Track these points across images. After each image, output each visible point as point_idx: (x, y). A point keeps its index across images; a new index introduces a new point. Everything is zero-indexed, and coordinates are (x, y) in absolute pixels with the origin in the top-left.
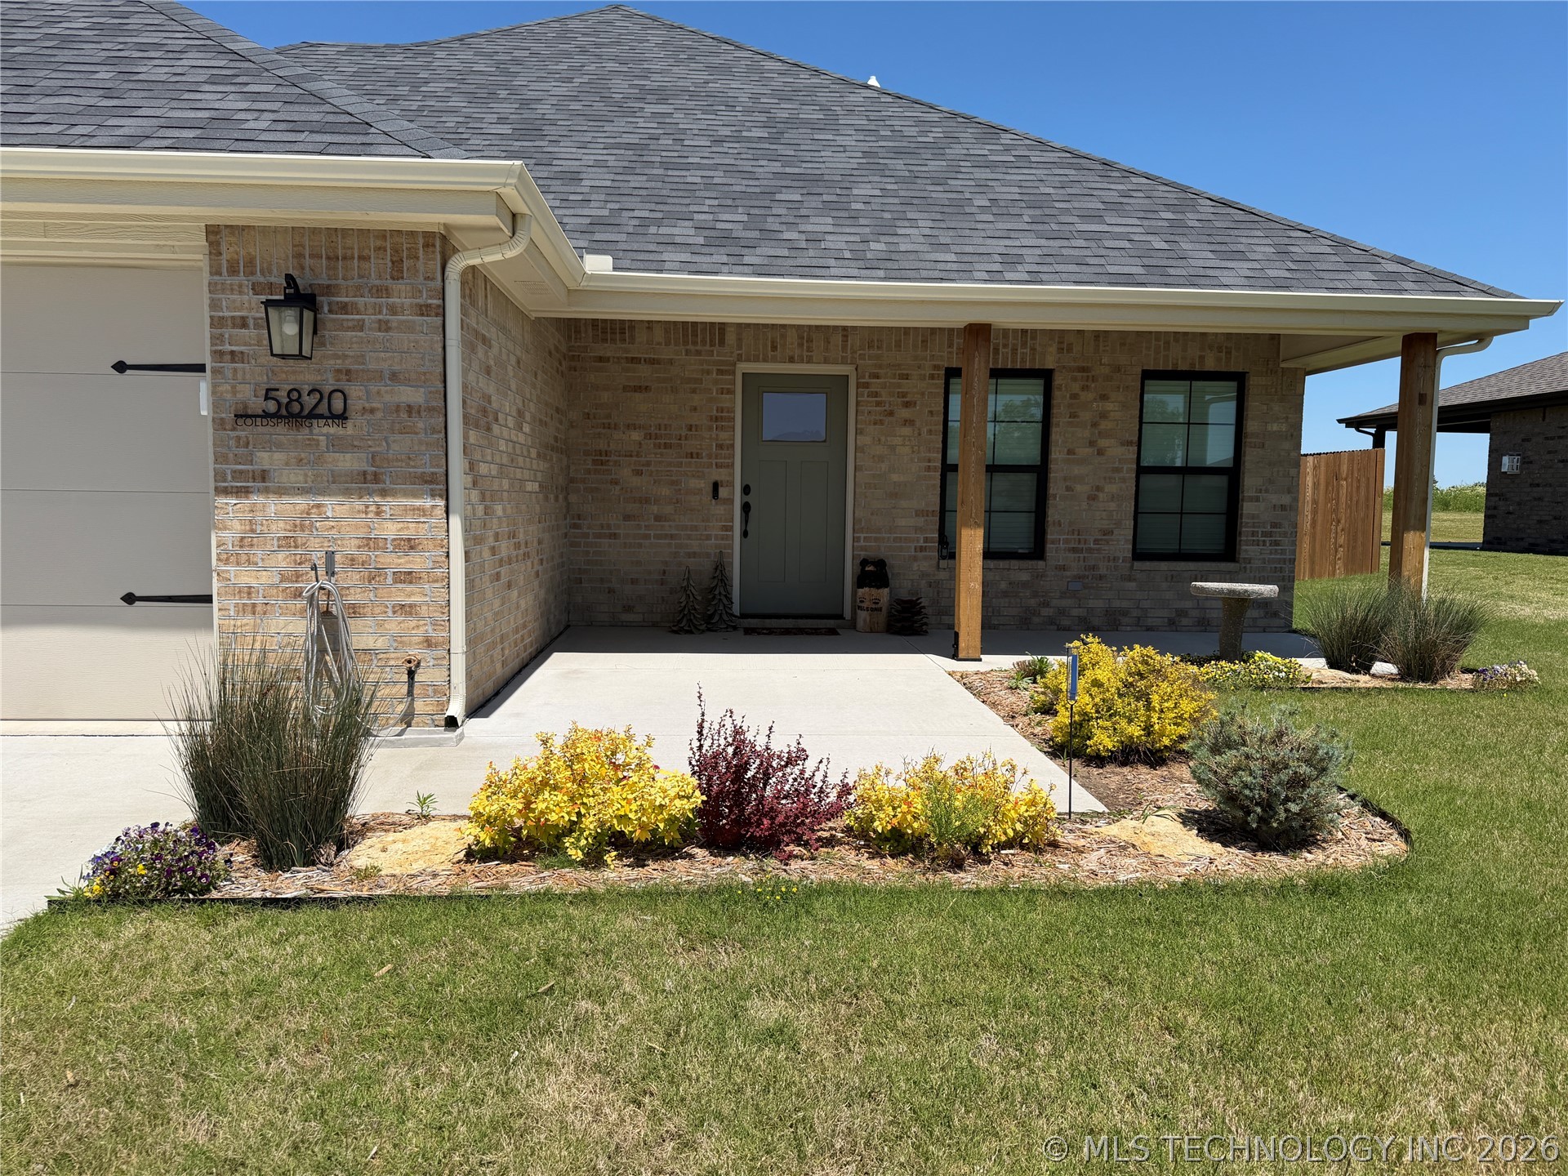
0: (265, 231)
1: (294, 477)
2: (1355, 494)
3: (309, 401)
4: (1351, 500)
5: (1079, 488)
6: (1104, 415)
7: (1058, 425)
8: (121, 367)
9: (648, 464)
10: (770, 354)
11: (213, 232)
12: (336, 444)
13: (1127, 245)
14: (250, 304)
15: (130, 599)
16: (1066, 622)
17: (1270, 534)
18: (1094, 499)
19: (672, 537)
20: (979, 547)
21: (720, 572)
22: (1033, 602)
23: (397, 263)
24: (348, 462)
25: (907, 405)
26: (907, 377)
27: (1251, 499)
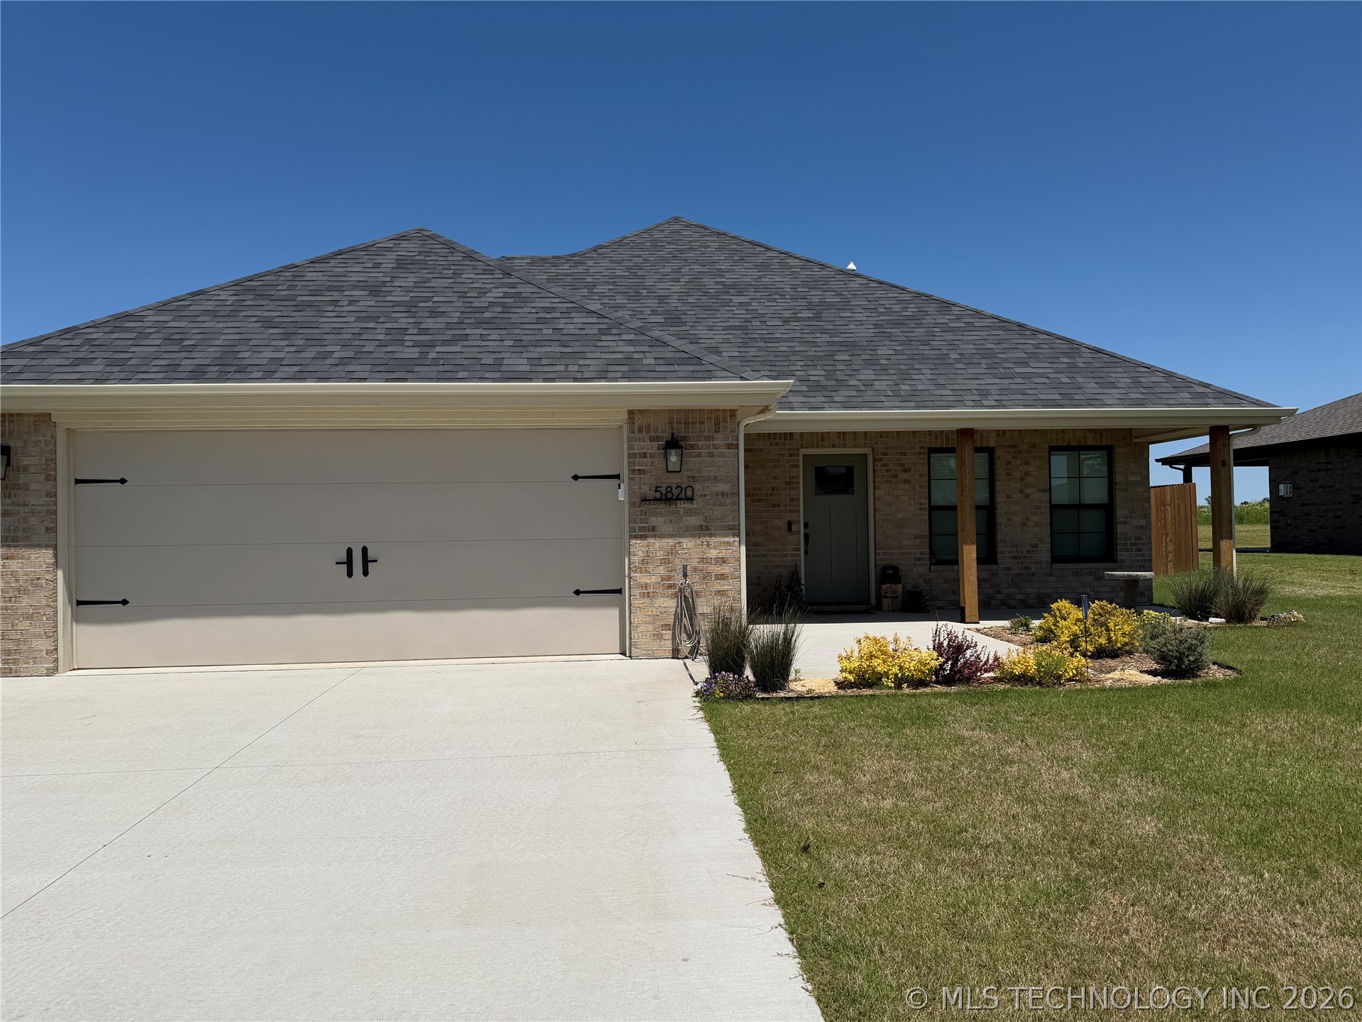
0: (655, 412)
1: (668, 529)
2: (1177, 516)
3: (676, 492)
4: (1175, 519)
5: (1015, 519)
6: (1027, 474)
7: (999, 480)
8: (576, 478)
11: (631, 413)
12: (689, 513)
13: (1045, 380)
14: (653, 447)
15: (577, 592)
16: (1012, 603)
17: (1135, 544)
18: (1025, 526)
20: (974, 555)
21: (795, 575)
22: (991, 591)
23: (717, 424)
25: (905, 471)
26: (904, 454)
27: (1122, 523)
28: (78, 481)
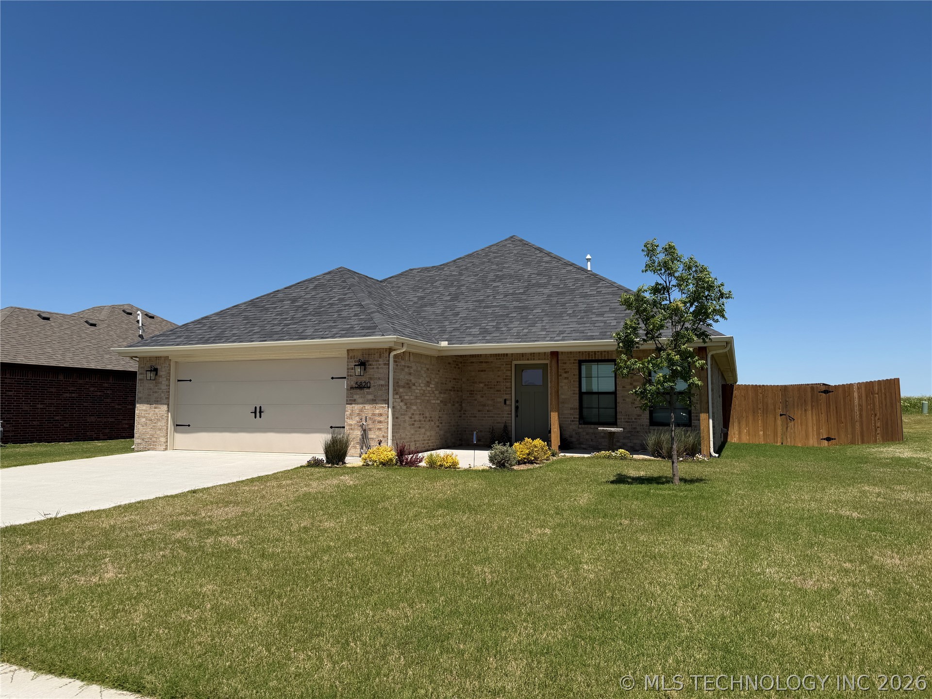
0: (357, 350)
1: (360, 400)
2: (884, 401)
3: (364, 384)
5: (627, 400)
7: (618, 378)
8: (332, 378)
9: (485, 394)
10: (521, 358)
11: (348, 350)
12: (368, 393)
14: (353, 365)
15: (332, 427)
18: (633, 404)
19: (492, 417)
20: (557, 419)
21: (505, 429)
23: (380, 355)
24: (370, 397)
25: (566, 372)
26: (565, 363)
28: (178, 381)
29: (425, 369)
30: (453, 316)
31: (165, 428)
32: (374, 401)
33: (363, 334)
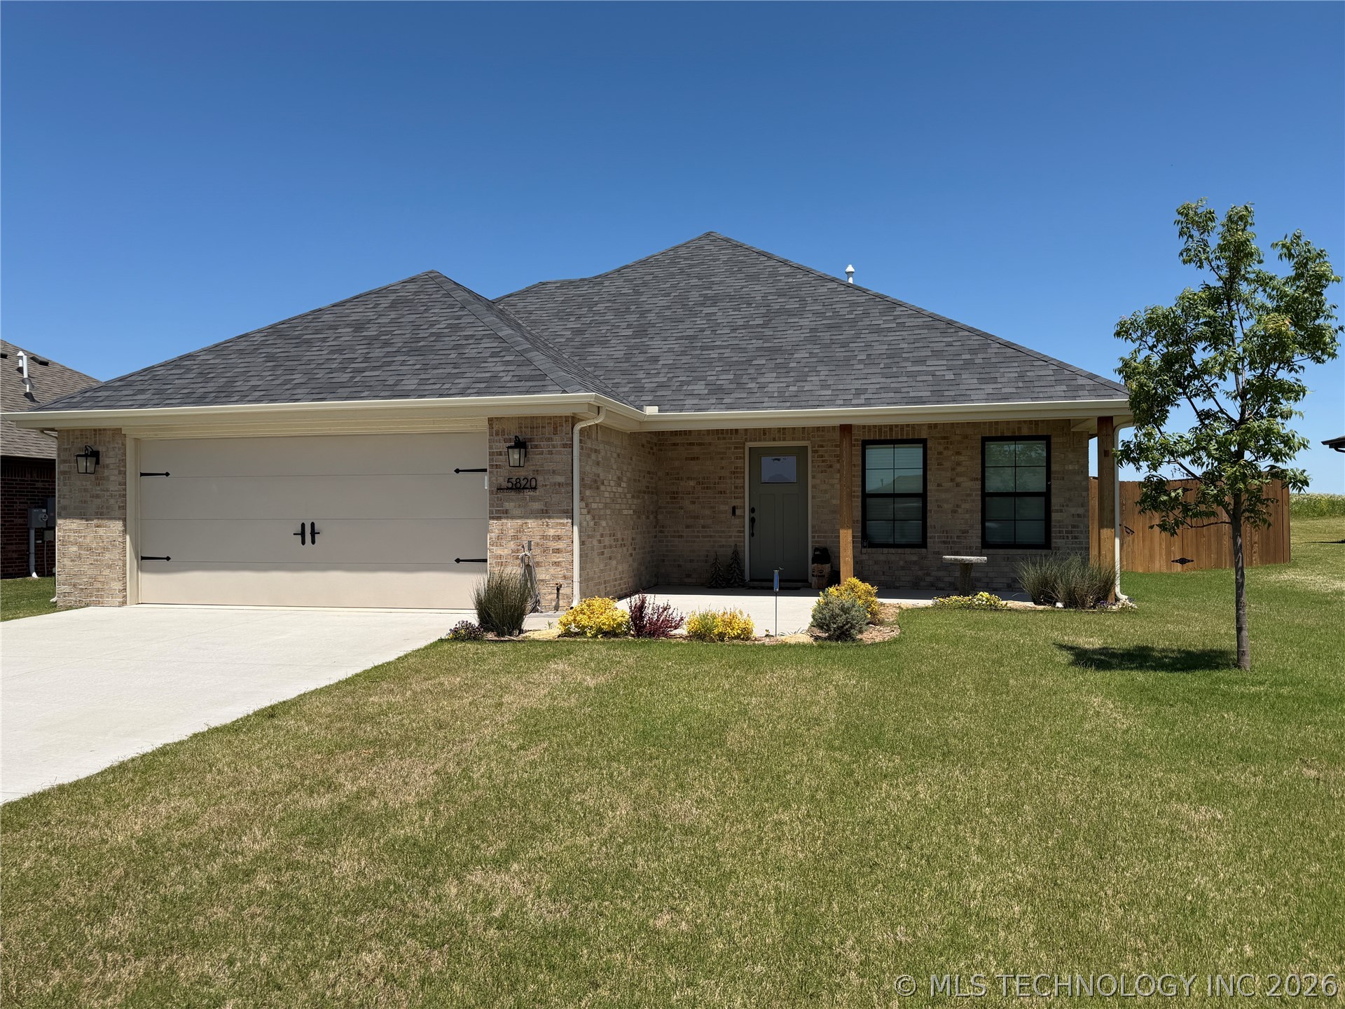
0: (508, 419)
1: (517, 512)
3: (523, 483)
5: (945, 506)
6: (959, 464)
7: (930, 470)
8: (457, 471)
9: (698, 498)
10: (763, 437)
11: (490, 420)
12: (533, 499)
14: (502, 446)
15: (458, 561)
16: (942, 585)
17: (1071, 532)
18: (955, 512)
19: (711, 536)
20: (850, 539)
21: (736, 557)
22: (920, 573)
24: (537, 506)
27: (1057, 511)
28: (142, 475)
29: (615, 455)
30: (648, 363)
31: (120, 563)
32: (544, 513)
33: (524, 389)
